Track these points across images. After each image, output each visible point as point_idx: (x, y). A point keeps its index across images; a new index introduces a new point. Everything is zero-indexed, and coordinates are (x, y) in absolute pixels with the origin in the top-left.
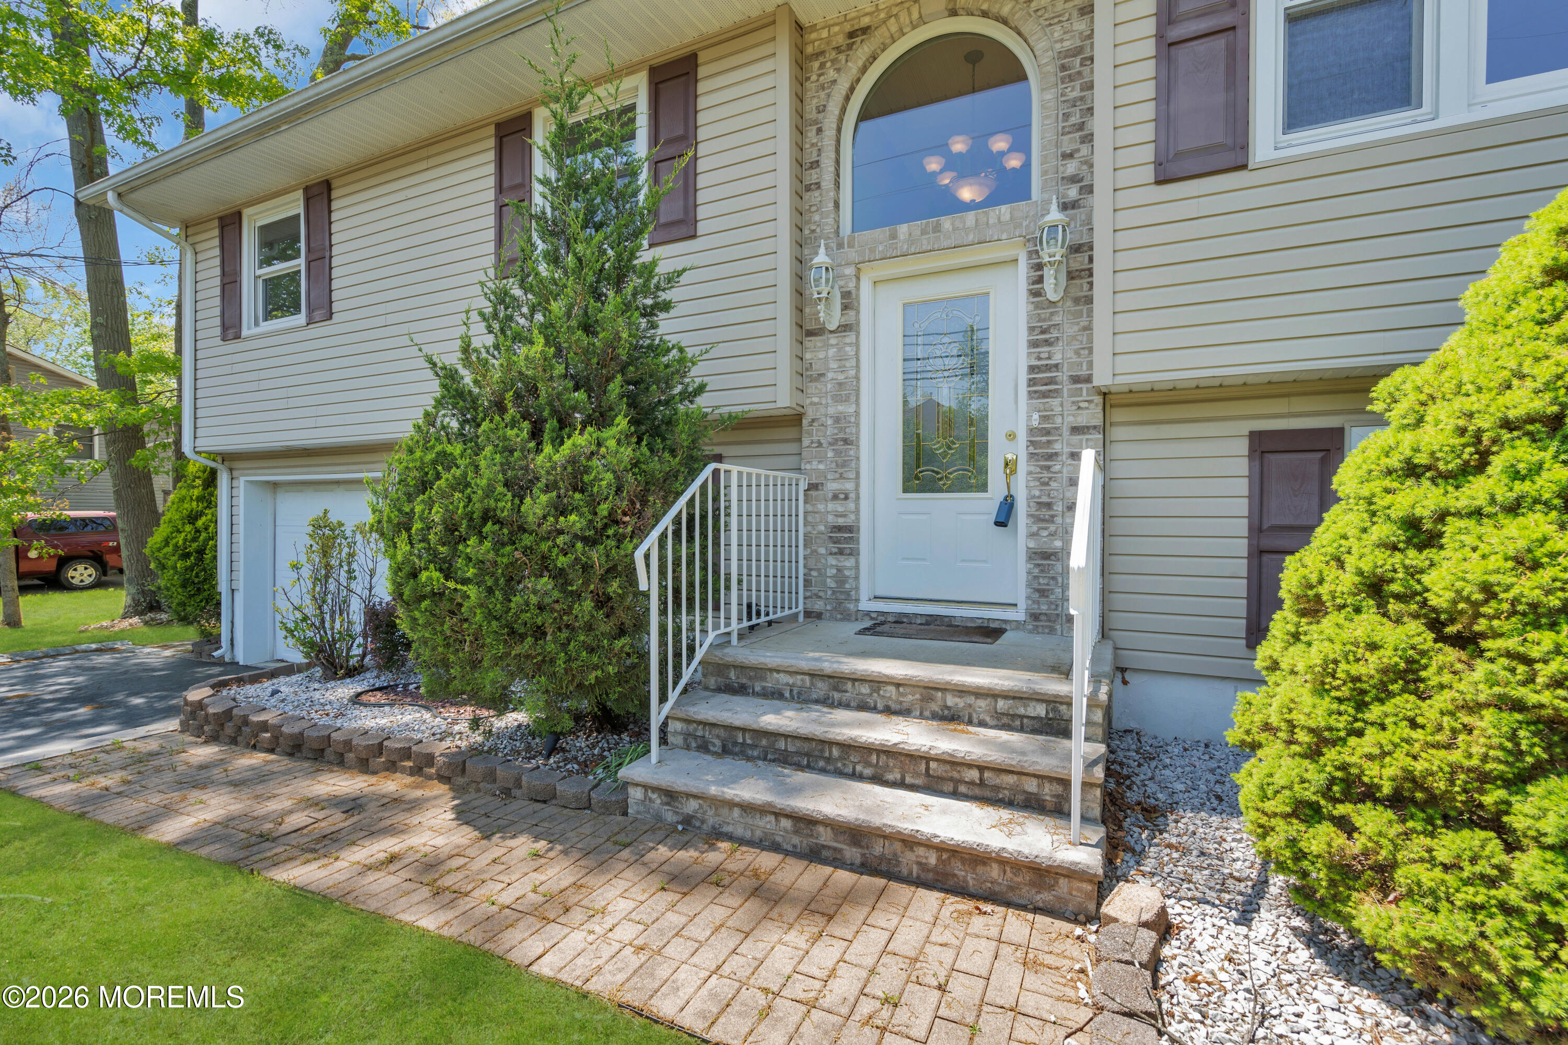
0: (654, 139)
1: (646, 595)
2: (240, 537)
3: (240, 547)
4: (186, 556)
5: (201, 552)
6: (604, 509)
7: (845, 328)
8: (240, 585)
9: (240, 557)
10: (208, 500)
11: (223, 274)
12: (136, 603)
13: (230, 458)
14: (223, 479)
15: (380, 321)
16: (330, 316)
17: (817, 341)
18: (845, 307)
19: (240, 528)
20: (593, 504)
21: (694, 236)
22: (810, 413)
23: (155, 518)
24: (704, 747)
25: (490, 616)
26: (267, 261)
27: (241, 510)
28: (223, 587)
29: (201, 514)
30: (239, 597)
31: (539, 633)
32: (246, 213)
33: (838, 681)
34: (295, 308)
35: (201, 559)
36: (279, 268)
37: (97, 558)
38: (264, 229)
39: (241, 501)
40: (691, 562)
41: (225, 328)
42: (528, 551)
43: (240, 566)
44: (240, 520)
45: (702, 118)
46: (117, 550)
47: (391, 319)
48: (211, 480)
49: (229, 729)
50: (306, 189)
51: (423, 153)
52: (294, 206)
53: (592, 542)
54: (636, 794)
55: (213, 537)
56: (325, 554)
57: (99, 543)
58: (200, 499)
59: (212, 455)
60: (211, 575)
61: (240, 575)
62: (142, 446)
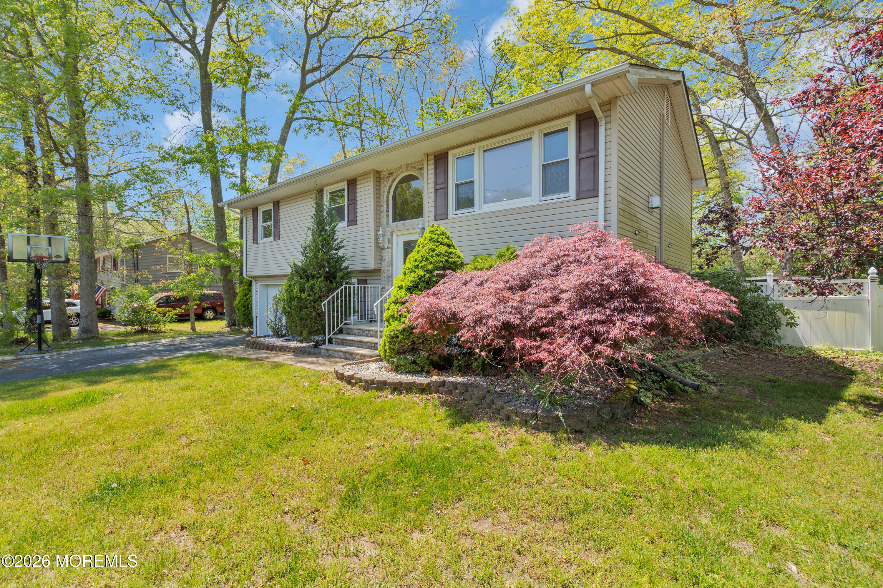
0: (348, 200)
1: (325, 312)
2: (258, 301)
3: (258, 304)
4: (244, 307)
5: (248, 305)
6: (317, 295)
7: (388, 248)
8: (258, 315)
9: (258, 307)
10: (250, 290)
11: (253, 225)
12: (229, 323)
13: (255, 277)
14: (254, 283)
15: (291, 241)
16: (279, 239)
17: (383, 251)
18: (389, 243)
19: (258, 298)
20: (315, 294)
21: (356, 224)
22: (383, 269)
23: (236, 294)
24: (338, 344)
25: (297, 316)
26: (263, 222)
27: (258, 293)
28: (254, 316)
29: (248, 294)
30: (258, 319)
31: (306, 320)
32: (259, 207)
33: (364, 330)
34: (270, 235)
35: (248, 308)
36: (266, 224)
37: (213, 308)
38: (263, 212)
39: (258, 290)
40: (342, 306)
41: (254, 240)
42: (303, 303)
43: (258, 310)
44: (258, 296)
45: (358, 195)
46: (222, 305)
47: (294, 240)
48: (250, 283)
49: (255, 345)
50: (274, 203)
51: (300, 196)
52: (270, 207)
53: (315, 302)
54: (323, 351)
55: (251, 301)
56: (276, 305)
57: (215, 303)
58: (248, 289)
59: (251, 277)
60: (251, 313)
61: (258, 312)
62: (231, 271)
